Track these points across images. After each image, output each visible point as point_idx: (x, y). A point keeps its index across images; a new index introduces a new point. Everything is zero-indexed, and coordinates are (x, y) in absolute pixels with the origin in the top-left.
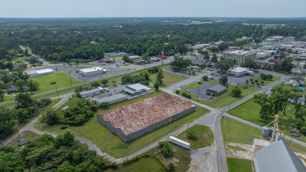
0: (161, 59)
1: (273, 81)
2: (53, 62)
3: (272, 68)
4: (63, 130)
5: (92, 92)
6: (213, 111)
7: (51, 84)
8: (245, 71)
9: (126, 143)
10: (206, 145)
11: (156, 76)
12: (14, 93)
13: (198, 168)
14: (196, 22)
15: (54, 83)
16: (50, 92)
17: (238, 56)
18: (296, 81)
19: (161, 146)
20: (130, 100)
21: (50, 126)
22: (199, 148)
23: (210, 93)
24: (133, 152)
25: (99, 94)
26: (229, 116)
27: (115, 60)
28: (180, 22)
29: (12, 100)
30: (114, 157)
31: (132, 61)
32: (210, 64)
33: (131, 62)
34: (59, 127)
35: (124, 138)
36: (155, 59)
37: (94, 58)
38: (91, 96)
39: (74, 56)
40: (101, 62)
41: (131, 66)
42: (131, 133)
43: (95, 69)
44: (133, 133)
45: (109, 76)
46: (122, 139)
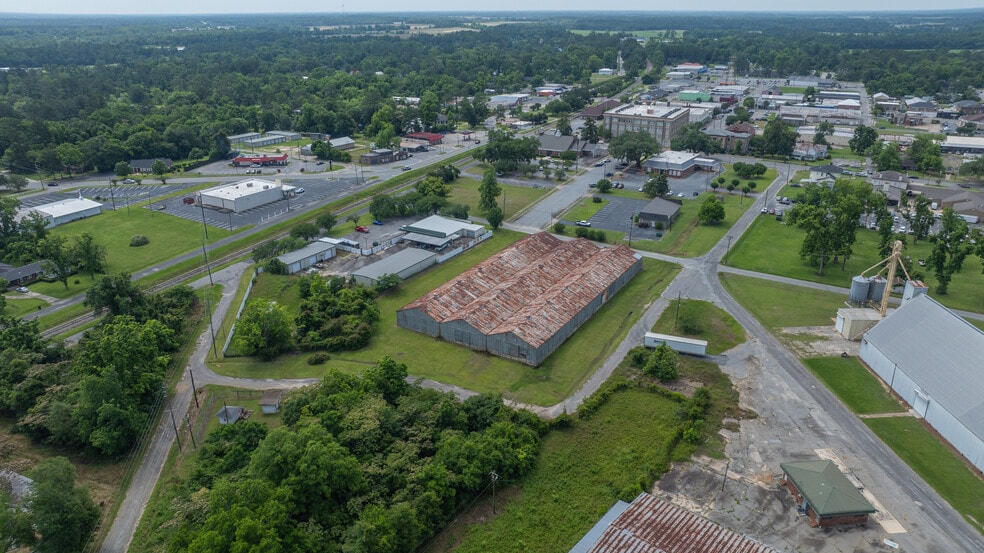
0: (426, 143)
1: (770, 180)
3: (744, 147)
4: (321, 366)
5: (299, 261)
6: (688, 265)
8: (692, 160)
9: (538, 367)
10: (735, 342)
13: (756, 390)
14: (423, 27)
15: (141, 243)
16: (157, 270)
17: (648, 121)
18: (825, 175)
19: (637, 359)
22: (724, 350)
23: (646, 222)
24: (576, 386)
25: (332, 258)
26: (733, 272)
27: (286, 156)
28: (370, 29)
29: (40, 308)
30: (536, 404)
31: (347, 155)
32: (586, 150)
33: (342, 157)
34: (301, 362)
36: (415, 146)
37: (207, 154)
38: (314, 266)
39: (132, 153)
40: (241, 163)
41: (349, 171)
42: (542, 339)
43: (250, 185)
44: (548, 340)
45: (310, 204)
46: (519, 362)
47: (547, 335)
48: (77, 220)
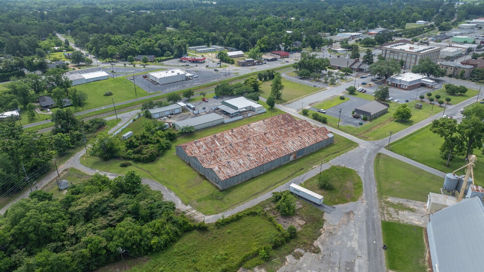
0: (279, 57)
1: (468, 97)
2: (108, 60)
3: (467, 74)
4: (124, 168)
5: (169, 110)
6: (363, 144)
7: (104, 95)
8: (419, 80)
9: (221, 191)
10: (349, 200)
11: (271, 85)
12: (50, 109)
13: (335, 235)
15: (109, 94)
16: (103, 108)
17: (408, 54)
19: (277, 198)
20: (228, 123)
21: (105, 162)
22: (337, 204)
23: (358, 115)
24: (233, 206)
25: (179, 113)
26: (388, 154)
27: (205, 58)
29: (47, 119)
30: (202, 212)
31: (232, 60)
32: (361, 67)
33: (230, 61)
34: (118, 164)
35: (218, 183)
36: (270, 58)
37: (172, 55)
38: (167, 116)
39: (140, 52)
40: (183, 61)
41: (231, 68)
42: (229, 176)
43: (173, 72)
44: (232, 177)
45: (195, 84)
46: (216, 186)
47: (234, 174)
48: (96, 81)
